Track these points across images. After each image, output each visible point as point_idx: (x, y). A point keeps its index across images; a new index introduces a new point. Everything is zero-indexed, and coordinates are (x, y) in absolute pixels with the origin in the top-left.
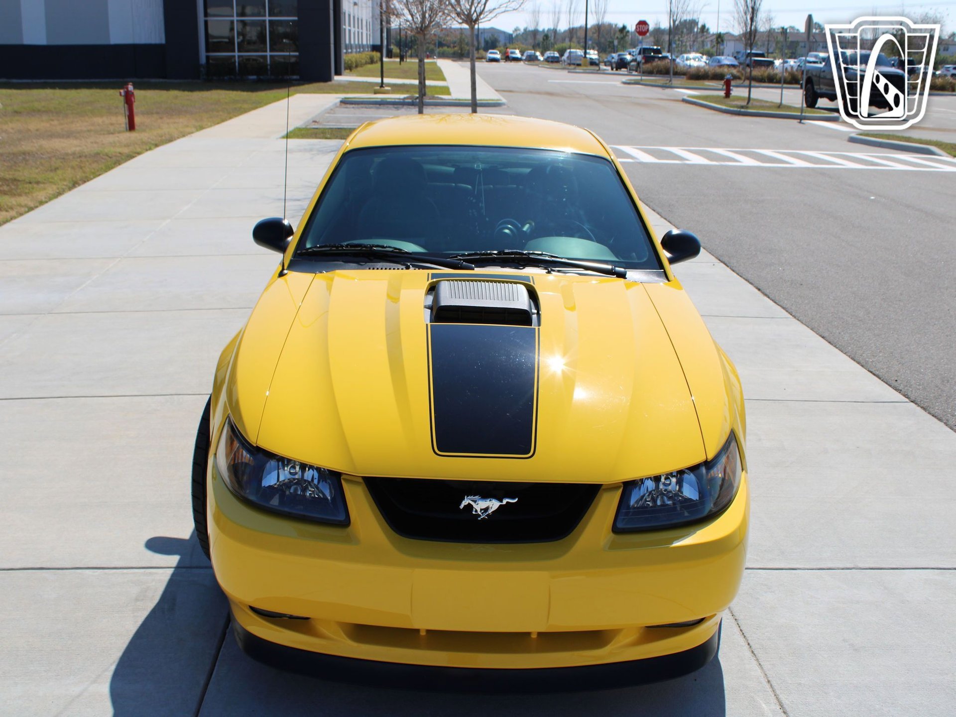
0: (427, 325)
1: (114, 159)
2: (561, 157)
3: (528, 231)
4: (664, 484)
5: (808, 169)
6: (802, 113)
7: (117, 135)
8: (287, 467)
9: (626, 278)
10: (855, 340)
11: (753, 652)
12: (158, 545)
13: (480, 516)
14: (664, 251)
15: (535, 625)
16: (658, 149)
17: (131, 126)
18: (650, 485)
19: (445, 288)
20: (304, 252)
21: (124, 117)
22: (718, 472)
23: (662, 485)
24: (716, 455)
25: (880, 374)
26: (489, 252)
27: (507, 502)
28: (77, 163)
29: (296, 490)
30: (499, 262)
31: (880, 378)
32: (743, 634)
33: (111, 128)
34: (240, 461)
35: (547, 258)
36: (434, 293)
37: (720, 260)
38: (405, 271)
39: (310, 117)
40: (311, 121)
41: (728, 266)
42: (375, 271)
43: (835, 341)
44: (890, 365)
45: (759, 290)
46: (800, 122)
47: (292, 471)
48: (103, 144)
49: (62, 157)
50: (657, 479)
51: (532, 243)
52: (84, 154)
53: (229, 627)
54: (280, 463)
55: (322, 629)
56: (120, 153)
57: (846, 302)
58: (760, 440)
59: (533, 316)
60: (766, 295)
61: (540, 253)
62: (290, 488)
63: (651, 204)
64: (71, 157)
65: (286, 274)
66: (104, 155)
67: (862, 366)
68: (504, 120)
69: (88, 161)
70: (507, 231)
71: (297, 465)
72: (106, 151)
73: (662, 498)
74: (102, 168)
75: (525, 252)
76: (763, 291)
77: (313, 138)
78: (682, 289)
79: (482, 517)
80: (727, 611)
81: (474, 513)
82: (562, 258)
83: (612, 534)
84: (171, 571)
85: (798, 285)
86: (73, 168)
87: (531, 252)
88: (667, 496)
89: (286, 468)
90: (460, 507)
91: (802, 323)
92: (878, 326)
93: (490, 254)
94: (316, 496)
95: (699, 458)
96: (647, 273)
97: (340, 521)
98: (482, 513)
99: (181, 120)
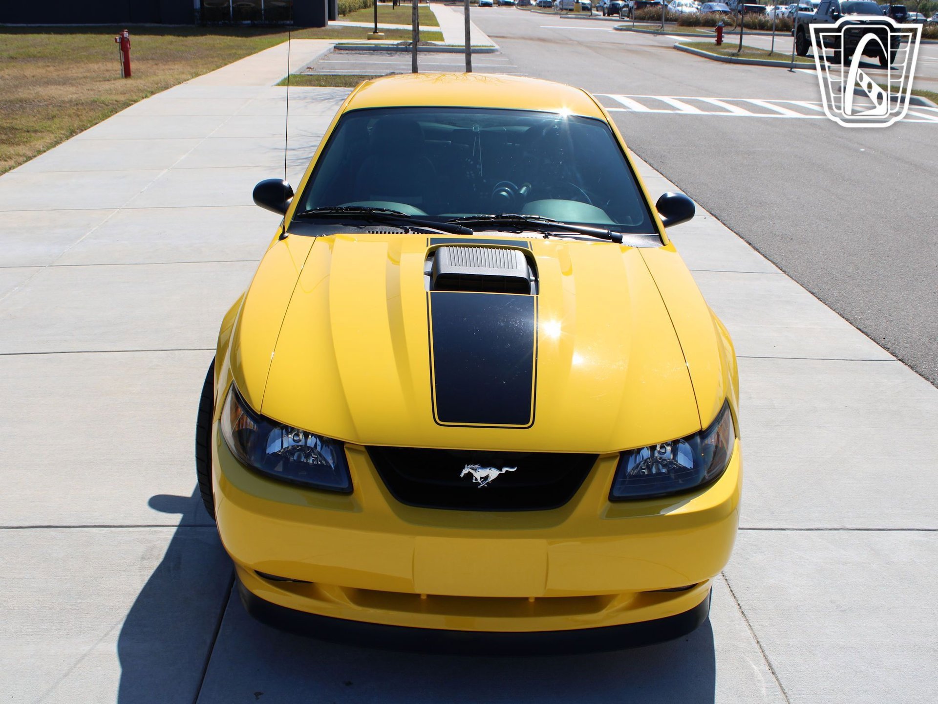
0: (427, 293)
1: (111, 106)
2: (557, 118)
3: (525, 194)
4: (659, 452)
5: (799, 119)
6: (793, 61)
7: (113, 82)
8: (291, 434)
9: (622, 243)
10: (844, 297)
11: (742, 612)
12: (161, 503)
13: (480, 484)
14: (659, 213)
15: (533, 591)
16: (651, 98)
17: (127, 73)
18: (646, 453)
19: (444, 253)
20: (304, 215)
21: (120, 64)
22: (712, 440)
23: (657, 453)
24: (710, 425)
25: (869, 332)
26: (487, 216)
27: (507, 471)
28: (74, 111)
29: (299, 457)
30: (497, 226)
31: (868, 336)
32: (733, 594)
33: (107, 75)
34: (244, 427)
35: (544, 222)
36: (433, 259)
37: (710, 213)
38: (404, 235)
39: (304, 64)
40: (306, 67)
41: (719, 220)
42: (375, 235)
43: (825, 297)
44: (878, 323)
45: (750, 244)
46: (791, 71)
47: (295, 439)
48: (100, 91)
49: (59, 104)
50: (653, 448)
51: (529, 205)
52: (81, 102)
53: (234, 586)
54: (284, 431)
55: (327, 594)
56: (116, 101)
57: (836, 257)
58: (750, 398)
59: (531, 283)
60: (756, 249)
61: (537, 217)
62: (293, 455)
63: (643, 155)
64: (68, 105)
65: (287, 237)
66: (100, 102)
67: (851, 323)
68: (498, 80)
69: (85, 109)
70: (504, 193)
71: (301, 433)
72: (102, 98)
73: (657, 466)
74: (99, 116)
75: (522, 216)
76: (753, 245)
77: (308, 86)
78: (676, 252)
79: (482, 485)
80: (720, 576)
81: (474, 481)
82: (559, 222)
83: (608, 503)
84: (174, 530)
85: (788, 239)
86: (70, 116)
87: (529, 216)
88: (661, 464)
89: (290, 436)
90: (461, 475)
91: (792, 278)
92: (866, 282)
93: (489, 218)
94: (319, 463)
95: (694, 428)
96: (642, 237)
97: (343, 489)
98: (482, 482)
99: (176, 66)
